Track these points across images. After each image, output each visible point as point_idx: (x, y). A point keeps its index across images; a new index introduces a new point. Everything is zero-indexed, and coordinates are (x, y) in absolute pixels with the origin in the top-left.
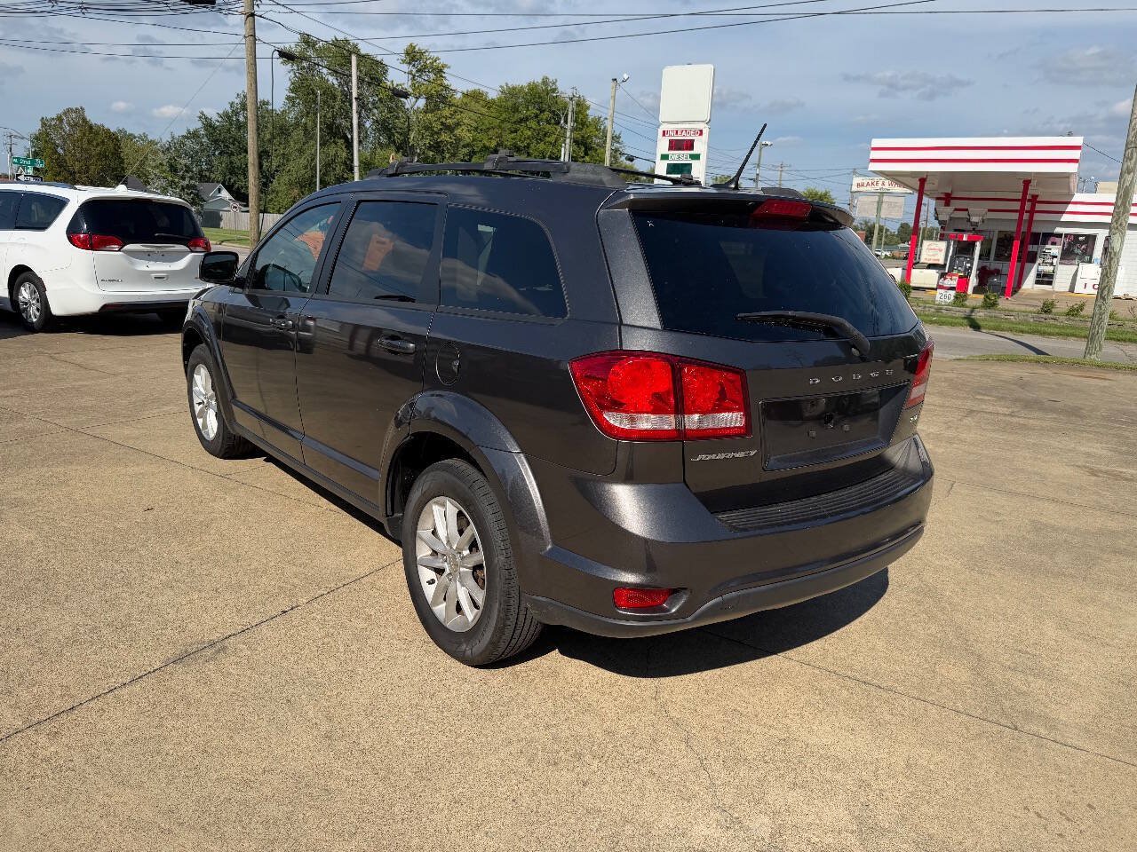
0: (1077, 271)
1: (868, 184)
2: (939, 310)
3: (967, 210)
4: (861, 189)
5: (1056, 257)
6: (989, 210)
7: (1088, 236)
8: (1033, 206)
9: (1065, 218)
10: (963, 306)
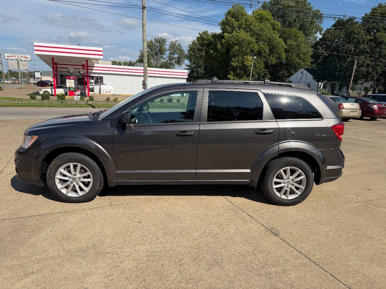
0: (100, 87)
1: (12, 56)
2: (77, 102)
3: (67, 68)
4: (9, 58)
5: (93, 83)
6: (75, 69)
7: (101, 77)
8: (87, 68)
9: (93, 71)
10: (84, 100)
